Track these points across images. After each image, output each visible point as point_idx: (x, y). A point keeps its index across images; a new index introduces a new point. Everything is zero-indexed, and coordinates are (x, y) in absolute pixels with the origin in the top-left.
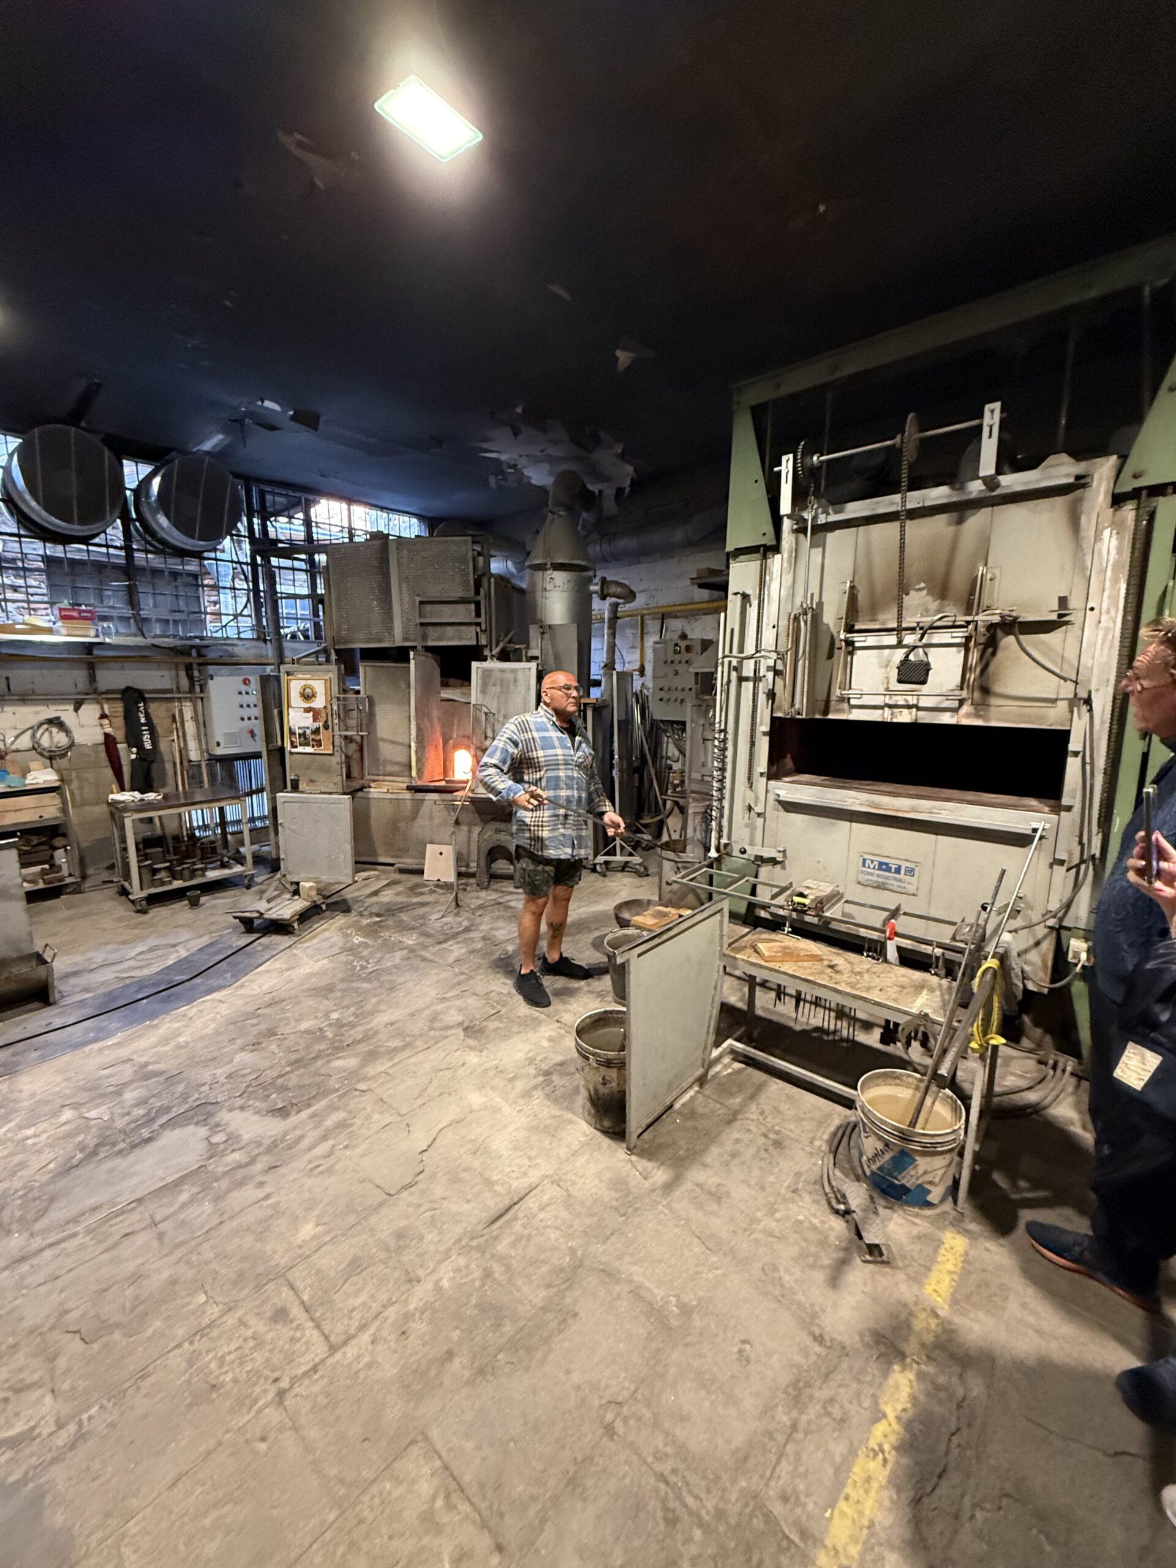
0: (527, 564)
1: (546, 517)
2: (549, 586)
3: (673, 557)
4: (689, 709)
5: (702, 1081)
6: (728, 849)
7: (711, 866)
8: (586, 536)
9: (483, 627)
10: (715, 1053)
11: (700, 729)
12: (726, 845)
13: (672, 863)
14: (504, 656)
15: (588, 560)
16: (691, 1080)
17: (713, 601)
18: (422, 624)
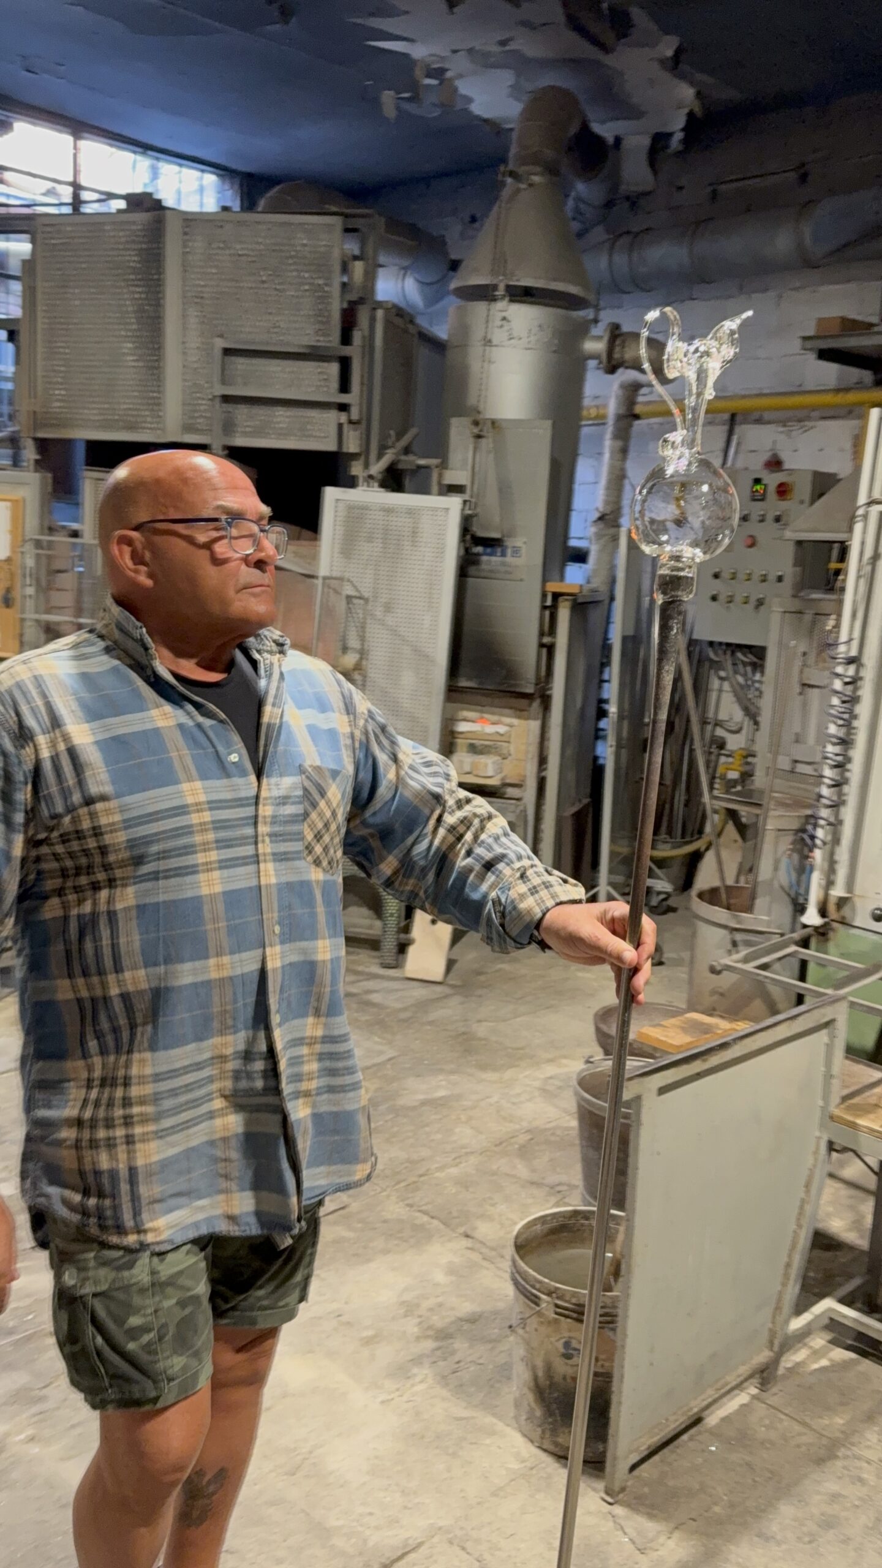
0: (453, 285)
1: (503, 184)
2: (498, 336)
3: (766, 290)
4: (775, 619)
5: (765, 1375)
6: (846, 911)
7: (805, 943)
8: (580, 235)
9: (355, 414)
10: (797, 1324)
11: (798, 663)
12: (842, 902)
13: (723, 932)
14: (394, 480)
15: (586, 287)
16: (744, 1370)
17: (847, 390)
18: (226, 399)
